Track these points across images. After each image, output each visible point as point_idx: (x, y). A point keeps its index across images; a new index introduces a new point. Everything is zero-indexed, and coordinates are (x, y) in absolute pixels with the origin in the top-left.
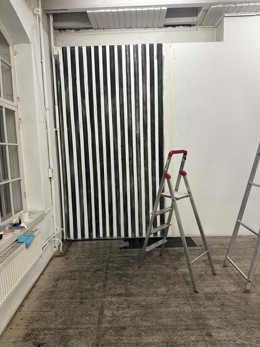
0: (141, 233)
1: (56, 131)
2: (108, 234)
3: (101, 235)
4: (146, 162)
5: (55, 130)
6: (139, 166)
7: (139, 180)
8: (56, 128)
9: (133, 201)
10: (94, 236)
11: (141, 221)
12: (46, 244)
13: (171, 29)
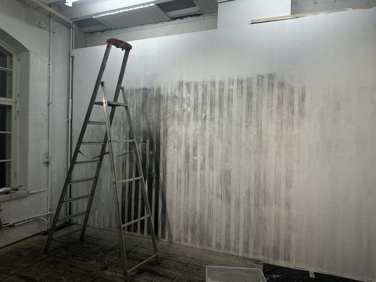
1: (68, 121)
12: (24, 221)
13: (178, 21)
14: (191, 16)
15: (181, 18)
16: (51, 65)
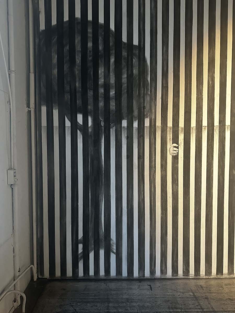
0: (153, 271)
2: (102, 272)
3: (92, 272)
4: (164, 162)
5: (27, 109)
6: (152, 168)
7: (153, 190)
8: (28, 106)
9: (142, 221)
10: (81, 273)
11: (154, 253)
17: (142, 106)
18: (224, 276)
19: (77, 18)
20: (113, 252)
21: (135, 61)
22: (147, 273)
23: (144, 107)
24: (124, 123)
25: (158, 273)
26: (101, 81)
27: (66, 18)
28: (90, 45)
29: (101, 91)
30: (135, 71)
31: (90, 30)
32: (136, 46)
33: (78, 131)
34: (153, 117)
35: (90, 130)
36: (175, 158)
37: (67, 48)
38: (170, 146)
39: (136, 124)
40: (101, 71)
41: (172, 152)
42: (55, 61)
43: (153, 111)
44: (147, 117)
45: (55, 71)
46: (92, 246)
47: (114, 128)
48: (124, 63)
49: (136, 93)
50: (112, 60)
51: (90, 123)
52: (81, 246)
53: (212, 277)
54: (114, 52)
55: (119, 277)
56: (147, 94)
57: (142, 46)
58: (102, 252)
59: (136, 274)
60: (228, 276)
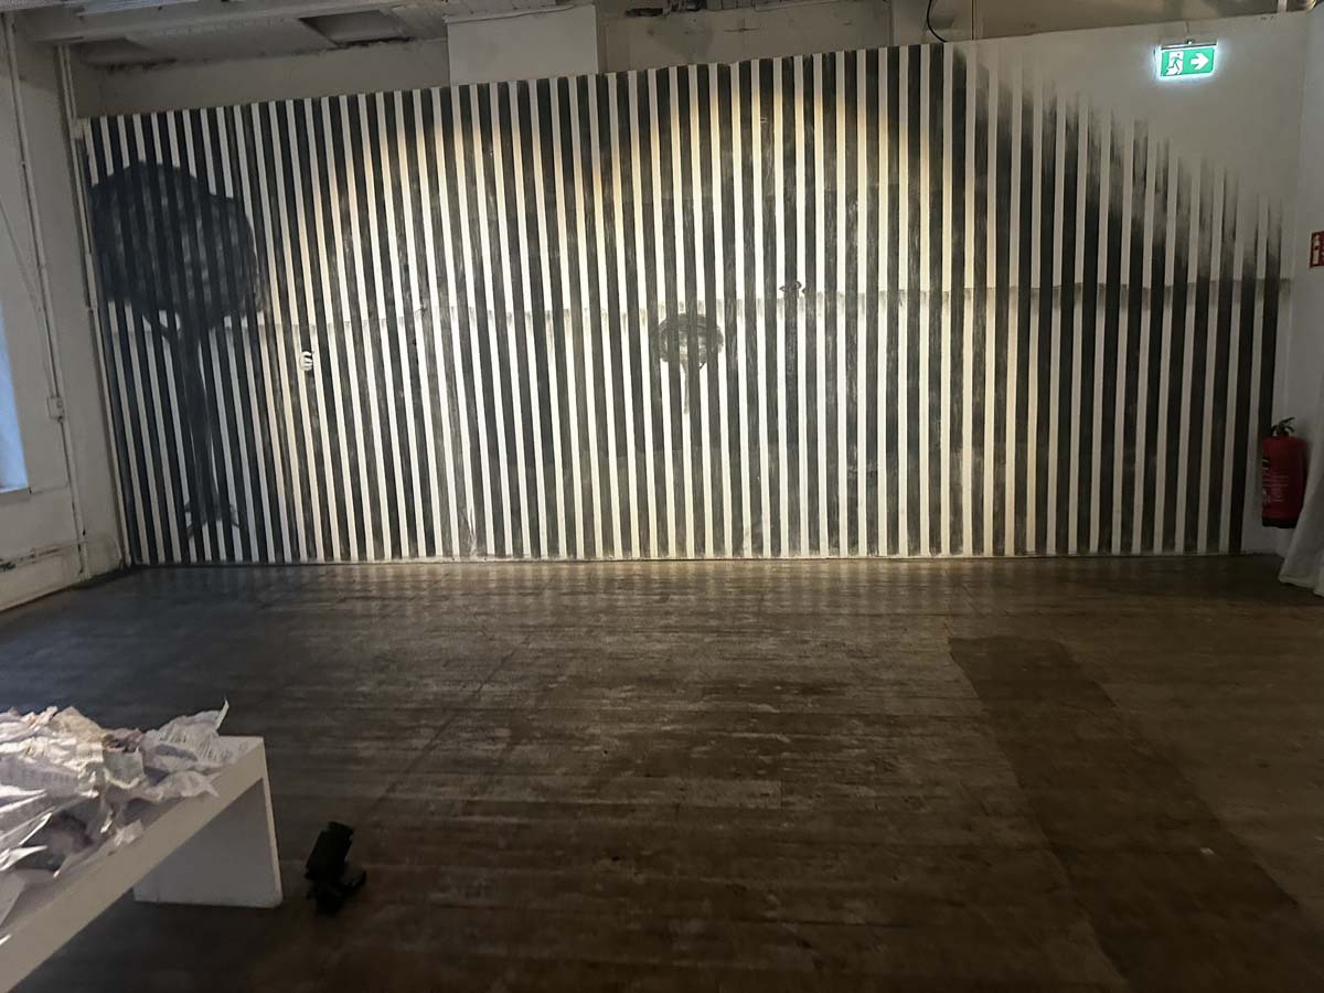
0: (296, 554)
1: (91, 312)
2: (223, 556)
3: (208, 556)
4: (293, 383)
5: (87, 309)
6: (277, 391)
7: (282, 426)
8: (89, 304)
10: (194, 557)
12: (33, 556)
13: (356, 50)
14: (386, 40)
15: (364, 43)
16: (29, 167)
17: (250, 293)
18: (403, 561)
19: (142, 163)
20: (236, 525)
21: (232, 223)
22: (288, 557)
23: (254, 296)
24: (228, 322)
25: (304, 557)
26: (187, 258)
27: (126, 163)
28: (165, 202)
29: (189, 273)
30: (235, 239)
31: (162, 178)
32: (229, 199)
33: (163, 338)
34: (269, 310)
35: (179, 336)
36: (310, 374)
37: (134, 208)
38: (299, 354)
39: (244, 323)
40: (185, 241)
41: (303, 364)
42: (119, 230)
43: (268, 299)
44: (259, 311)
45: (121, 247)
46: (204, 515)
47: (214, 330)
48: (216, 229)
49: (239, 272)
50: (199, 224)
51: (178, 326)
52: (188, 516)
53: (385, 562)
54: (200, 211)
55: (247, 563)
56: (255, 272)
57: (239, 200)
58: (219, 525)
59: (272, 558)
60: (410, 561)
